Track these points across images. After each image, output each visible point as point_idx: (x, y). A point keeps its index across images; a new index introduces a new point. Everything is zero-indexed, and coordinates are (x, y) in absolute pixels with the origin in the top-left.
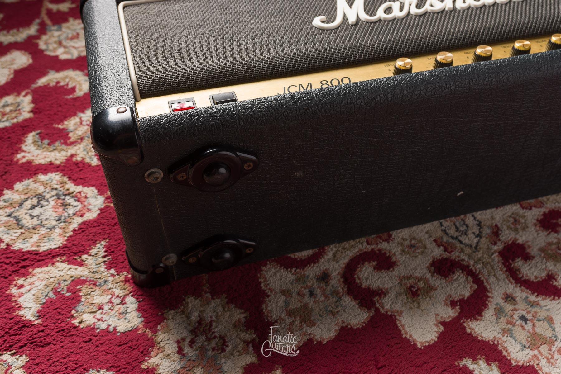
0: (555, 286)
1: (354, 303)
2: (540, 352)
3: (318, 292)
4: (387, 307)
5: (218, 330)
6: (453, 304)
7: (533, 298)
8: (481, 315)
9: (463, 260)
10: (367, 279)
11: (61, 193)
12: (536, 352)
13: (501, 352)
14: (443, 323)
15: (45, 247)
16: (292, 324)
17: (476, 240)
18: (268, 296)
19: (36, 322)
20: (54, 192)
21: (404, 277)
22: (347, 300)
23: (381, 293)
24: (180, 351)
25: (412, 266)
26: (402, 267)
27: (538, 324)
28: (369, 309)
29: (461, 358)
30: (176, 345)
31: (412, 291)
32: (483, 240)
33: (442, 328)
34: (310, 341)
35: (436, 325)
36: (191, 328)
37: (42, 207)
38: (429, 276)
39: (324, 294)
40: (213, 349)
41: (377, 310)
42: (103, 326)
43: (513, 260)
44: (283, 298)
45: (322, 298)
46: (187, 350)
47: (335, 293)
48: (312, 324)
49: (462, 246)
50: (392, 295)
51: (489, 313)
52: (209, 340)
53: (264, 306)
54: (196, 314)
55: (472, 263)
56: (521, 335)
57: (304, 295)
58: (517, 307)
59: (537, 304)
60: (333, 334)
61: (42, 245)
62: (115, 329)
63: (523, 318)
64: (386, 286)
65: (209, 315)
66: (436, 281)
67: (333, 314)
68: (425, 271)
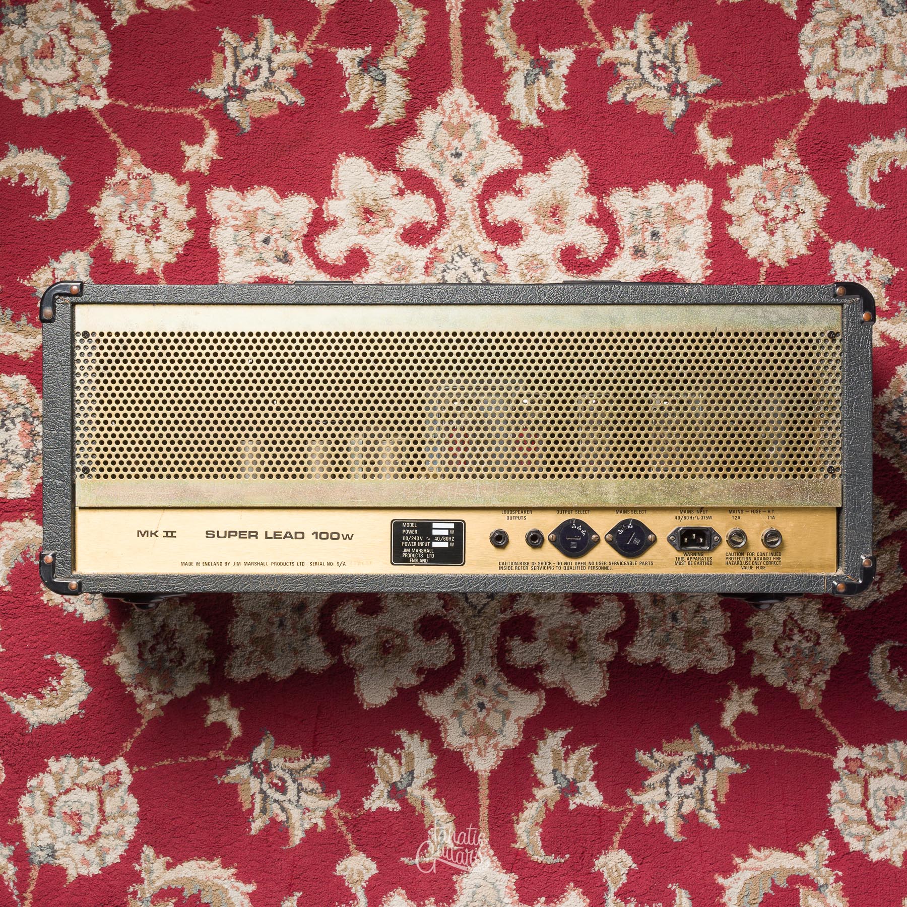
0: (537, 679)
1: (320, 645)
2: (476, 742)
3: (289, 623)
4: (352, 658)
5: (180, 640)
6: (420, 671)
7: (504, 687)
8: (441, 691)
9: (457, 623)
10: (344, 621)
11: (28, 413)
12: (473, 741)
13: (440, 732)
14: (400, 690)
15: (13, 494)
16: (251, 653)
17: (484, 602)
18: (237, 616)
19: (6, 590)
20: (20, 410)
21: (384, 628)
22: (315, 642)
23: (352, 641)
24: (140, 656)
25: (399, 617)
26: (387, 615)
27: (492, 713)
28: (333, 656)
29: (399, 729)
30: (137, 648)
31: (384, 646)
32: (493, 604)
33: (396, 694)
34: (264, 675)
35: (391, 689)
36: (154, 633)
37: (7, 430)
38: (411, 633)
39: (294, 627)
40: (171, 661)
41: (341, 658)
42: (71, 609)
43: (512, 637)
44: (251, 622)
45: (291, 632)
46: (147, 656)
47: (306, 629)
48: (271, 658)
49: (466, 605)
50: (362, 646)
51: (450, 692)
52: (169, 650)
53: (230, 626)
54: (161, 619)
55: (464, 629)
56: (469, 720)
57: (273, 623)
58: (483, 692)
59: (504, 694)
60: (288, 674)
61: (10, 490)
62: (81, 614)
63: (482, 706)
64: (361, 634)
65: (173, 623)
66: (416, 642)
67: (296, 652)
68: (410, 627)
